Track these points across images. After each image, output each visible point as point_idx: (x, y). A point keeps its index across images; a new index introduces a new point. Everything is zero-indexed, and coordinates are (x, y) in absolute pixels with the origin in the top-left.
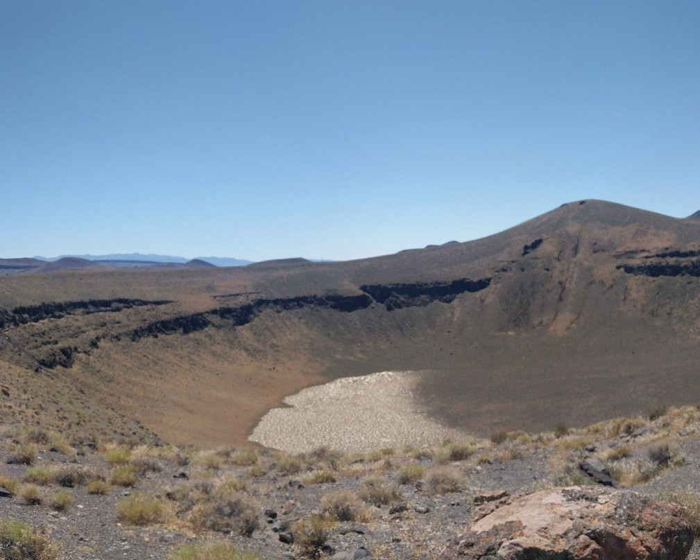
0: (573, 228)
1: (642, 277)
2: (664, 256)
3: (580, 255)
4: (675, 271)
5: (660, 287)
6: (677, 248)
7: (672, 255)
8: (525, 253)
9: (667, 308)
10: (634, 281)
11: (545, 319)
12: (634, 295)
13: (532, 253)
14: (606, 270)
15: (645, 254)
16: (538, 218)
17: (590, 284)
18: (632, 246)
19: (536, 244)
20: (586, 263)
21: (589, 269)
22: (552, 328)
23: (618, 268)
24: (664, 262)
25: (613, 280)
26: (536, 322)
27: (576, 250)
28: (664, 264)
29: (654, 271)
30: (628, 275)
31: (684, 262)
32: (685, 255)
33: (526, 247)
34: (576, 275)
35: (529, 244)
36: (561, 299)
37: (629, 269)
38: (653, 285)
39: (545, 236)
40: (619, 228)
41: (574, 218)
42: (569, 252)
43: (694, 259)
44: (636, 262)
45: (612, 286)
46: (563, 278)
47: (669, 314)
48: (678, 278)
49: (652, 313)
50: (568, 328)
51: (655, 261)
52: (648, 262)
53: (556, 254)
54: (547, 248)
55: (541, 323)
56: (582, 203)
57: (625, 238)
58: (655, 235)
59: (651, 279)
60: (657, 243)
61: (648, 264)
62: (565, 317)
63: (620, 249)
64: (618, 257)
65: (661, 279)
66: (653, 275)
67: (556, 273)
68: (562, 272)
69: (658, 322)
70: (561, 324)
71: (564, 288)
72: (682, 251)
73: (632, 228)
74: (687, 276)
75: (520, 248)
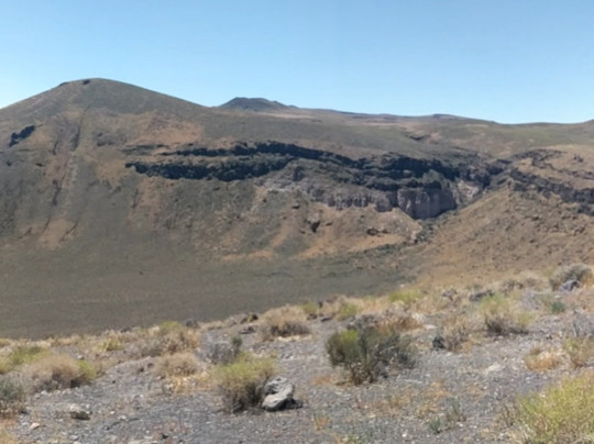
0: (73, 114)
1: (157, 179)
2: (186, 153)
3: (79, 148)
4: (200, 173)
5: (180, 192)
6: (203, 144)
7: (197, 153)
8: (13, 143)
9: (187, 220)
10: (147, 183)
11: (35, 226)
12: (146, 200)
13: (22, 144)
14: (113, 168)
15: (162, 150)
16: (30, 100)
17: (92, 185)
18: (147, 139)
19: (28, 132)
20: (88, 159)
21: (92, 166)
22: (42, 239)
23: (128, 166)
24: (186, 161)
25: (121, 181)
26: (23, 230)
27: (76, 142)
28: (186, 163)
29: (174, 172)
30: (141, 175)
31: (211, 162)
32: (213, 154)
33: (14, 136)
34: (74, 173)
35: (18, 132)
36: (55, 202)
37: (141, 169)
38: (170, 190)
39: (38, 123)
40: (131, 116)
41: (76, 101)
42: (67, 143)
43: (224, 159)
44: (150, 159)
45: (119, 189)
46: (58, 177)
47: (189, 226)
48: (203, 182)
49: (168, 225)
50: (62, 240)
51: (175, 159)
52: (166, 161)
53: (51, 146)
54: (40, 137)
55: (29, 231)
56: (86, 82)
57: (138, 129)
58: (177, 126)
59: (169, 181)
60: (179, 137)
61: (165, 163)
62: (60, 225)
63: (132, 143)
64: (128, 152)
65: (182, 182)
66: (171, 177)
67: (50, 169)
68: (58, 168)
69: (174, 237)
70: (54, 234)
71: (59, 189)
72: (210, 148)
73: (149, 116)
74: (214, 180)
75: (7, 137)
